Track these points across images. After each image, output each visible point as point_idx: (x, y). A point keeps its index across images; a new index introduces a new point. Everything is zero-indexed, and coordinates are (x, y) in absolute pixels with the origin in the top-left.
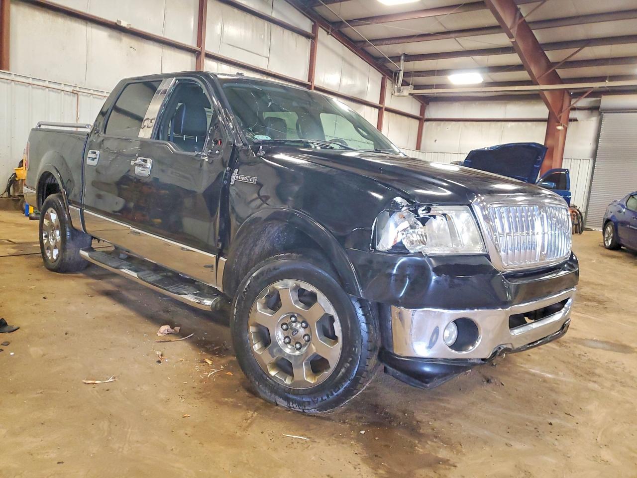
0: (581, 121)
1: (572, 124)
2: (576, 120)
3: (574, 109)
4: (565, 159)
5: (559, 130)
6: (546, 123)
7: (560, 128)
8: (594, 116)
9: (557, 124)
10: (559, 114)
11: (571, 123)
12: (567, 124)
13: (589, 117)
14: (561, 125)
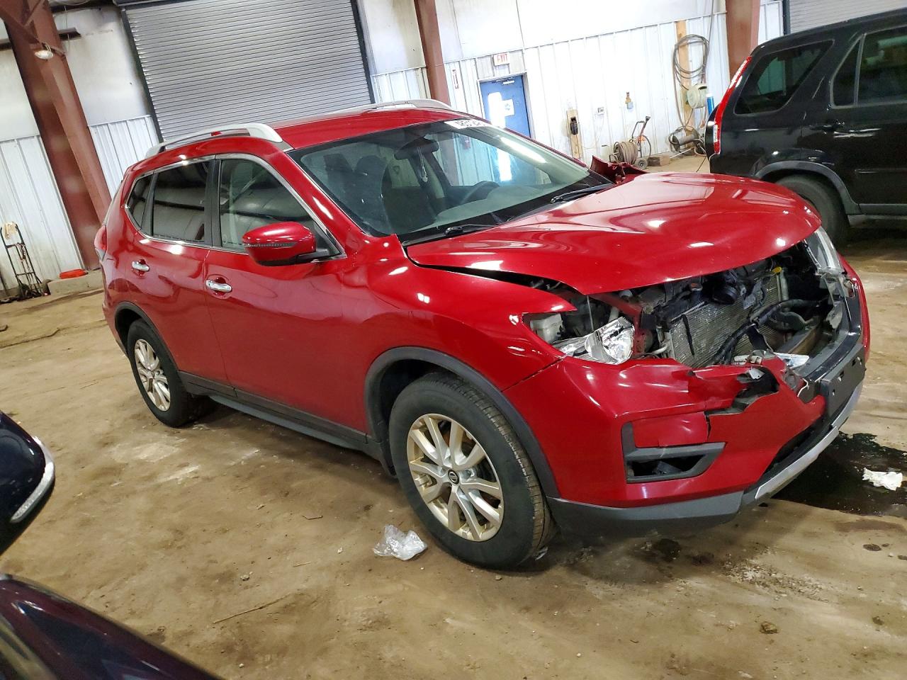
0: (87, 35)
1: (71, 46)
2: (74, 35)
3: (59, 9)
4: (93, 127)
5: (46, 61)
6: (11, 51)
7: (43, 54)
8: (110, 21)
9: (32, 46)
10: (24, 20)
11: (66, 42)
12: (60, 47)
13: (100, 25)
14: (45, 49)
